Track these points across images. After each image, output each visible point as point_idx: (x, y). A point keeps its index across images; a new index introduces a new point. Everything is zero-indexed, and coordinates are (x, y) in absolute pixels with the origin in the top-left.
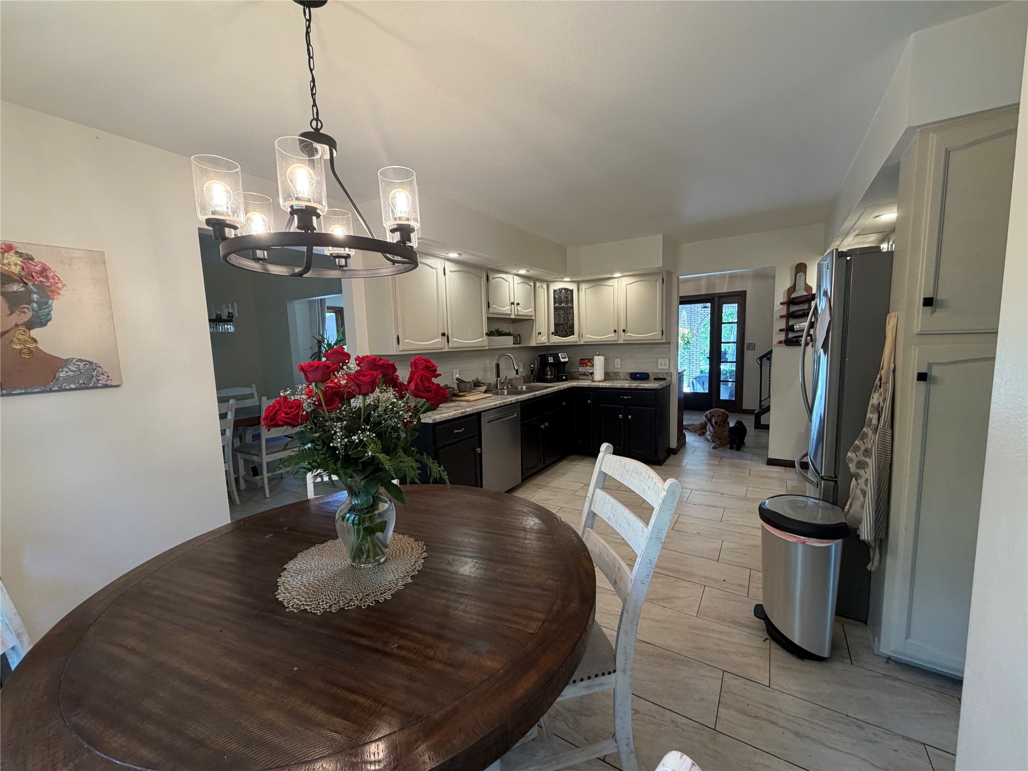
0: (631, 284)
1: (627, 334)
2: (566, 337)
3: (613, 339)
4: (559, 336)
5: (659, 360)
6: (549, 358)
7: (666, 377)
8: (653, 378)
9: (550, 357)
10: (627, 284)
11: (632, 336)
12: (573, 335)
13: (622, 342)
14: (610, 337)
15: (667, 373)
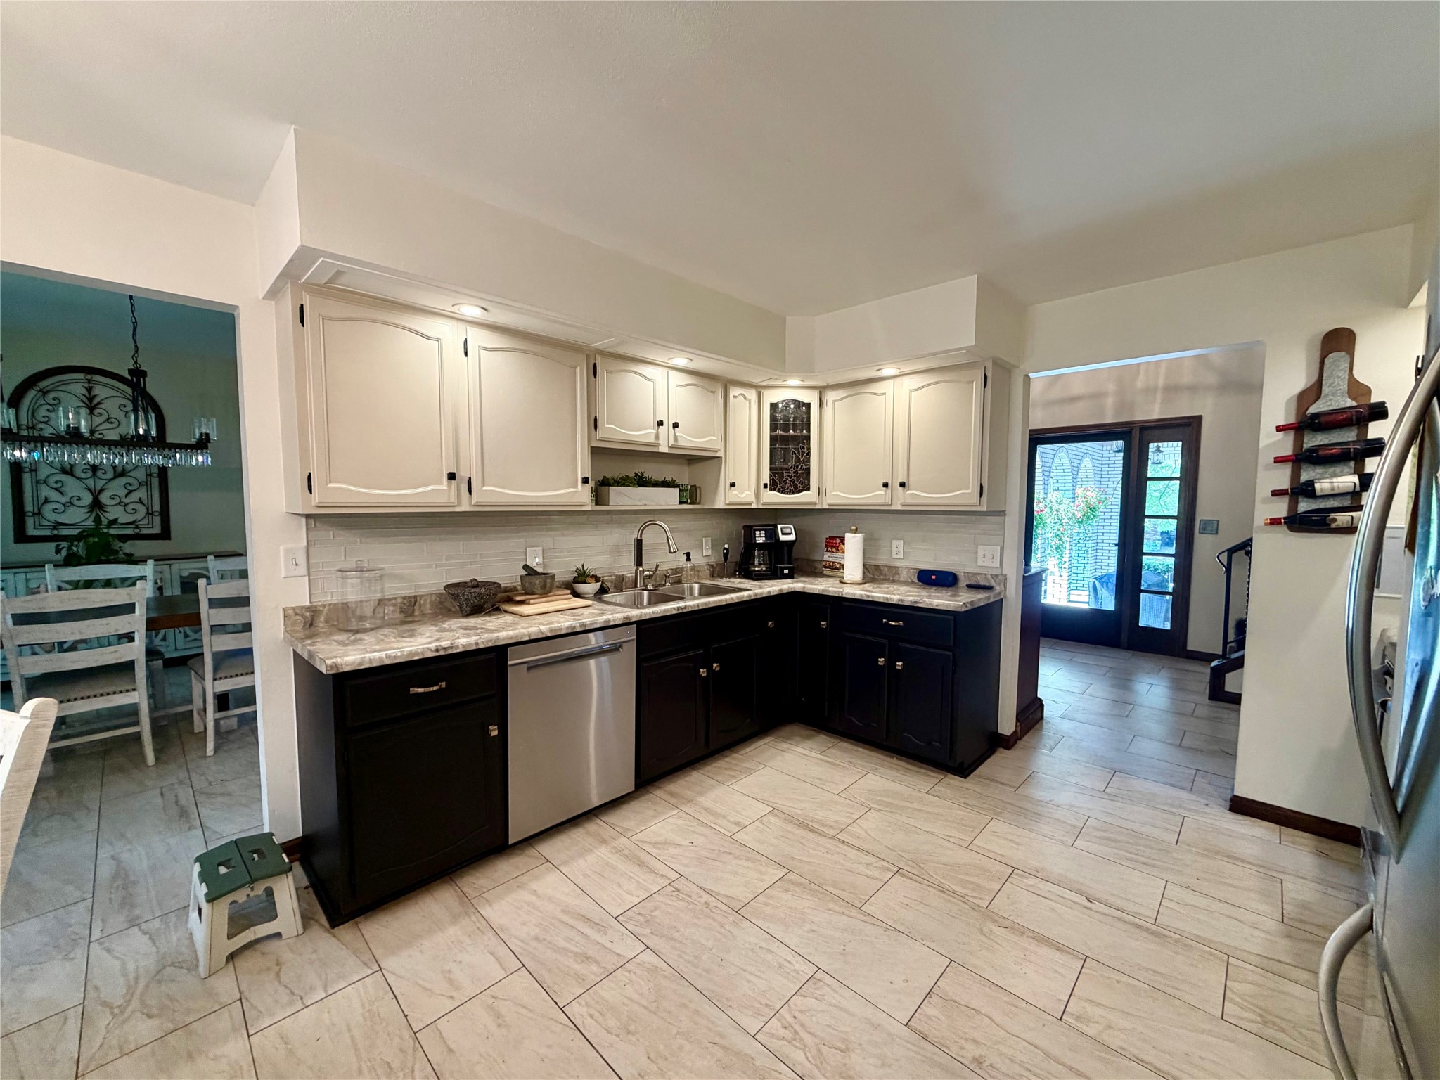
0: (919, 389)
1: (908, 492)
2: (793, 493)
3: (880, 501)
4: (779, 491)
5: (980, 546)
6: (758, 532)
7: (993, 583)
8: (965, 584)
9: (760, 530)
10: (912, 390)
11: (918, 495)
12: (808, 489)
13: (899, 507)
14: (875, 496)
15: (997, 576)
